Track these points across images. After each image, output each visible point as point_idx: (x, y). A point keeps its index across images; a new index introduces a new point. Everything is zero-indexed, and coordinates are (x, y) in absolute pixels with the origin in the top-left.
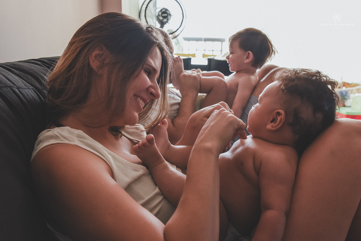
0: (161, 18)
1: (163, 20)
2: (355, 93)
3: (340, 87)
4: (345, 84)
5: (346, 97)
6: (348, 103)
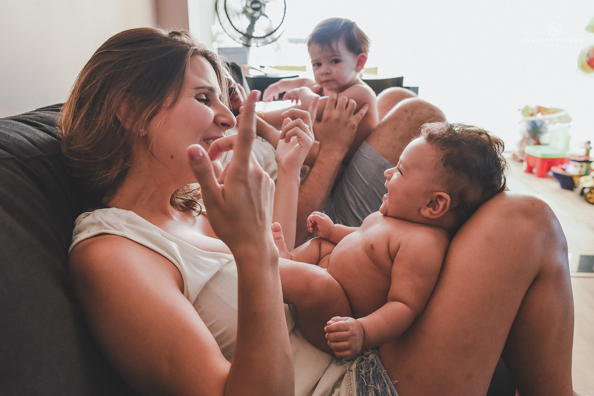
0: (250, 11)
1: (253, 14)
2: (555, 123)
3: (532, 115)
4: (540, 110)
5: (542, 130)
6: (544, 139)
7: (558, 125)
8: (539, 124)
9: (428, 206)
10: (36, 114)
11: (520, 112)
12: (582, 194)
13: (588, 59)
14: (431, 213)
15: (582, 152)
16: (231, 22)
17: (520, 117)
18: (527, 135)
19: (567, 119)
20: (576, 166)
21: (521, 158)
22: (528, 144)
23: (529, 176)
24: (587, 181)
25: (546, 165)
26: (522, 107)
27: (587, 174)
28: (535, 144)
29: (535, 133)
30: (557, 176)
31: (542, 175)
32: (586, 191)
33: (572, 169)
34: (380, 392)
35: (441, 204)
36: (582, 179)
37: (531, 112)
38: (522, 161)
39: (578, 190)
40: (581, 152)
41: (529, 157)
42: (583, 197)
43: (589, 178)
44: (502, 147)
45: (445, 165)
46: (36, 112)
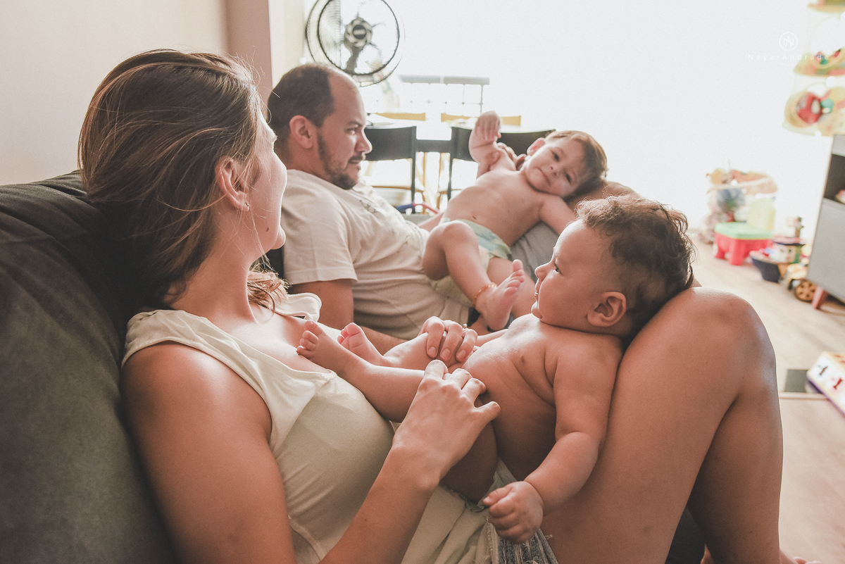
0: (352, 39)
1: (356, 43)
2: (755, 193)
3: (725, 182)
4: (735, 175)
5: (738, 202)
6: (740, 214)
7: (759, 196)
8: (733, 194)
9: (596, 310)
10: (74, 178)
11: (709, 178)
12: (790, 287)
13: (798, 109)
14: (603, 320)
15: (791, 232)
16: (325, 54)
17: (708, 184)
18: (718, 209)
19: (770, 188)
20: (782, 251)
21: (709, 238)
22: (720, 220)
23: (720, 263)
24: (797, 271)
25: (743, 249)
26: (711, 171)
27: (797, 261)
28: (729, 221)
29: (728, 206)
30: (758, 264)
31: (738, 262)
32: (796, 284)
33: (777, 255)
34: (529, 550)
35: (615, 307)
36: (791, 269)
37: (724, 178)
38: (711, 243)
39: (785, 283)
40: (788, 232)
41: (720, 238)
42: (792, 292)
43: (799, 266)
44: (685, 224)
45: (614, 256)
46: (73, 176)
